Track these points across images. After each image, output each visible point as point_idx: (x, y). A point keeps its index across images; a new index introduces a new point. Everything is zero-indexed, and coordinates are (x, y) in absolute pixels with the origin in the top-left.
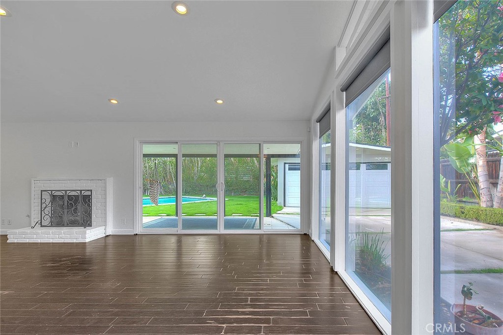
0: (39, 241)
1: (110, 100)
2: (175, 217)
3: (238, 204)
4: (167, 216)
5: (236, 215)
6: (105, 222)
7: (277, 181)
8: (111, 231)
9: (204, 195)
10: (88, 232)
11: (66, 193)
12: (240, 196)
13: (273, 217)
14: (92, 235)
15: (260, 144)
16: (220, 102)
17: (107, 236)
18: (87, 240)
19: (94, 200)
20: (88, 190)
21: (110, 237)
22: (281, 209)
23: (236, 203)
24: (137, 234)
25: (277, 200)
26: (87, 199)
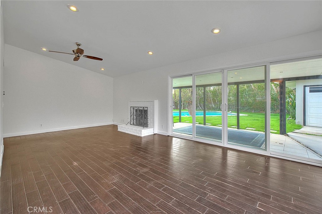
0: (126, 132)
1: (148, 52)
2: (203, 125)
3: (255, 120)
4: (199, 124)
5: (250, 129)
6: (154, 126)
7: (295, 103)
8: (157, 131)
9: (230, 112)
10: (143, 131)
11: (138, 108)
12: (260, 113)
13: (288, 135)
14: (145, 133)
15: (265, 66)
16: (216, 31)
17: (155, 134)
18: (142, 136)
19: (149, 113)
20: (146, 107)
21: (156, 135)
22: (300, 127)
23: (254, 119)
24: (169, 136)
25: (295, 119)
26: (146, 112)
